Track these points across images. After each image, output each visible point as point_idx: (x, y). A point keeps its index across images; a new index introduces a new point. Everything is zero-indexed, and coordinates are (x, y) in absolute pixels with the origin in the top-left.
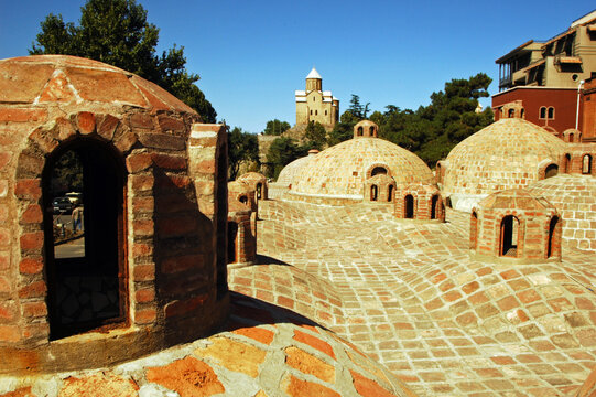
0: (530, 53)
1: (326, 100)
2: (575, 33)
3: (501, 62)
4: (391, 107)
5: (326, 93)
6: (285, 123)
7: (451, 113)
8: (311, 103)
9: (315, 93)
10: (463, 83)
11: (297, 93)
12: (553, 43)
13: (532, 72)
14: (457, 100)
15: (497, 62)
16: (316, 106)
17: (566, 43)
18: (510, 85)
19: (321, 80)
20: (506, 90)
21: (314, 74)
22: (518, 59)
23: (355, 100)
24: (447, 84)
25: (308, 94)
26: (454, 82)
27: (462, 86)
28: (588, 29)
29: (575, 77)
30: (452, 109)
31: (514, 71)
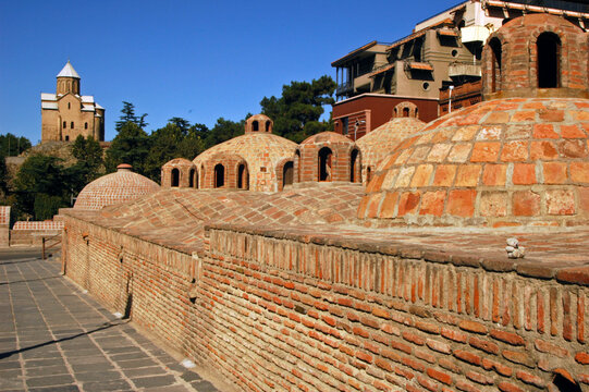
0: (373, 55)
1: (87, 108)
2: (424, 36)
3: (338, 65)
4: (177, 120)
5: (87, 99)
6: (23, 139)
7: (291, 122)
8: (64, 111)
9: (70, 98)
10: (304, 87)
11: (44, 96)
12: (399, 46)
13: (378, 78)
14: (298, 107)
15: (333, 65)
16: (71, 115)
17: (415, 47)
18: (350, 93)
19: (78, 79)
20: (345, 99)
21: (68, 71)
22: (359, 62)
23: (128, 109)
24: (285, 87)
25: (59, 99)
26: (295, 85)
27: (305, 90)
28: (438, 34)
29: (426, 86)
30: (293, 117)
31: (355, 77)
